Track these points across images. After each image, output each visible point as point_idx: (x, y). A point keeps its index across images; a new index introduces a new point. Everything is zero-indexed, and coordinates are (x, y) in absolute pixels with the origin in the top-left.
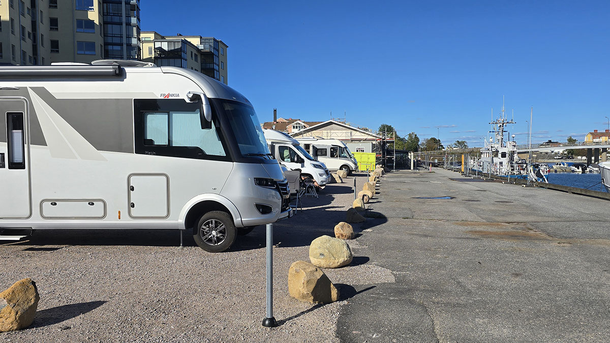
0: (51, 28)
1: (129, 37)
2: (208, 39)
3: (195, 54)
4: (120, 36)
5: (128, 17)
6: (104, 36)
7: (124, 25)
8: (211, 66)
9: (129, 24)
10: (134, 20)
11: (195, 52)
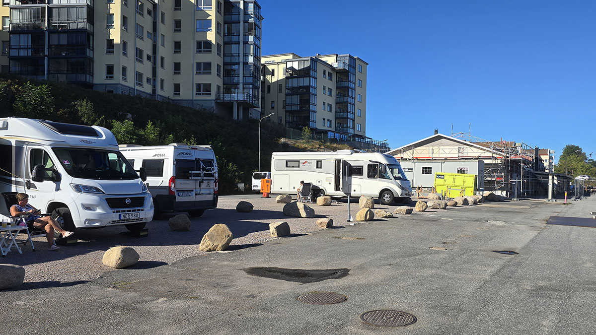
0: (175, 52)
1: (246, 56)
2: (343, 57)
3: (329, 73)
4: (237, 55)
5: (246, 35)
6: (224, 56)
7: (241, 44)
8: (346, 84)
9: (246, 42)
10: (251, 38)
11: (328, 70)
